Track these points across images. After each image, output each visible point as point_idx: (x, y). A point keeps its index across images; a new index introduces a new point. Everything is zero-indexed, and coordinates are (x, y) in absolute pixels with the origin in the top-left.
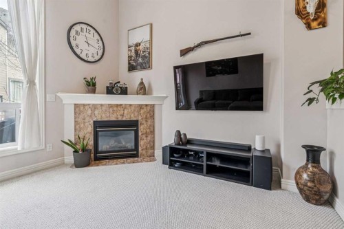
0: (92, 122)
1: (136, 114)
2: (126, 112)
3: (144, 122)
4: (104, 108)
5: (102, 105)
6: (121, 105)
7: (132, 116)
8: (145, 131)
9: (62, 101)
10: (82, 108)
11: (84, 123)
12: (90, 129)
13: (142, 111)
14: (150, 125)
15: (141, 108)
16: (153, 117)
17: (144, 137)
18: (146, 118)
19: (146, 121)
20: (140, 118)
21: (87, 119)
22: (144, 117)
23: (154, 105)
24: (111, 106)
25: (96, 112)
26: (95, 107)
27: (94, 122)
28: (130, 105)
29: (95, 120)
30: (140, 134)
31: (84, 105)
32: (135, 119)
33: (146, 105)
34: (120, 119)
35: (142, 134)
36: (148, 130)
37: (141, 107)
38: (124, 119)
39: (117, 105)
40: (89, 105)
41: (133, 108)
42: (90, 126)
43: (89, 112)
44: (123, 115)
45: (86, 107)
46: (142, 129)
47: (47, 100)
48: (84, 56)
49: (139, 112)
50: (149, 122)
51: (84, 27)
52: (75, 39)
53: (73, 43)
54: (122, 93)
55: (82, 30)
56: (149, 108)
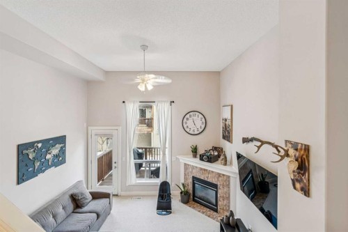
1: (216, 180)
3: (221, 187)
4: (198, 170)
6: (207, 170)
7: (213, 180)
8: (222, 195)
9: (179, 160)
13: (220, 179)
16: (228, 186)
19: (223, 188)
20: (219, 184)
21: (190, 174)
22: (222, 183)
23: (229, 176)
24: (201, 169)
25: (194, 171)
26: (193, 167)
28: (212, 172)
29: (193, 175)
30: (219, 195)
32: (215, 183)
33: (224, 175)
34: (206, 179)
38: (208, 180)
39: (205, 170)
41: (214, 174)
42: (191, 179)
43: (191, 170)
44: (208, 177)
45: (189, 166)
46: (220, 192)
48: (191, 132)
49: (218, 178)
50: (226, 189)
51: (191, 114)
52: (186, 123)
53: (185, 126)
54: (208, 161)
55: (190, 116)
56: (225, 177)
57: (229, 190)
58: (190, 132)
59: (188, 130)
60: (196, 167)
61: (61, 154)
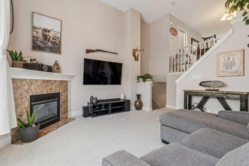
0: (29, 97)
1: (59, 88)
2: (53, 86)
4: (39, 83)
5: (37, 81)
7: (57, 89)
10: (19, 83)
11: (22, 98)
12: (27, 104)
13: (62, 86)
14: (66, 96)
15: (61, 84)
16: (67, 90)
17: (63, 105)
18: (64, 91)
20: (61, 91)
21: (25, 94)
24: (43, 81)
25: (32, 87)
26: (31, 82)
27: (30, 96)
28: (56, 81)
29: (31, 94)
31: (21, 80)
32: (58, 92)
33: (64, 81)
35: (62, 103)
37: (61, 82)
38: (52, 92)
40: (26, 80)
42: (27, 101)
43: (26, 87)
44: (51, 89)
45: (24, 82)
54: (48, 71)
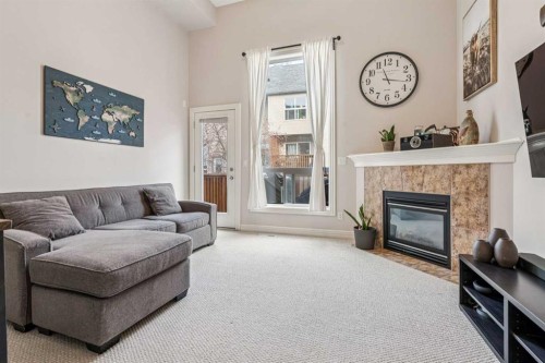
0: (381, 193)
1: (446, 184)
2: (427, 179)
3: (462, 200)
4: (395, 172)
6: (419, 167)
7: (438, 186)
8: (464, 220)
9: (353, 163)
10: (371, 173)
11: (374, 192)
13: (458, 179)
14: (478, 211)
15: (455, 172)
16: (485, 191)
17: (462, 231)
18: (467, 193)
19: (468, 199)
20: (453, 193)
21: (376, 187)
22: (464, 189)
23: (487, 166)
24: (404, 169)
25: (386, 178)
26: (384, 170)
27: (384, 192)
28: (435, 167)
29: (384, 189)
30: (453, 223)
31: (373, 169)
32: (443, 193)
33: (468, 166)
34: (417, 190)
35: (458, 225)
36: (472, 220)
37: (455, 169)
38: (424, 192)
39: (413, 168)
40: (378, 167)
41: (439, 172)
42: (378, 198)
43: (379, 178)
44: (421, 185)
45: (376, 171)
46: (457, 214)
47: (339, 163)
48: (381, 101)
49: (451, 179)
50: (476, 202)
51: (381, 59)
52: (369, 82)
53: (366, 89)
54: (422, 147)
55: (379, 66)
56: (474, 172)
57: (487, 203)
58: (378, 102)
59: (372, 97)
60: (392, 168)
61: (133, 126)
